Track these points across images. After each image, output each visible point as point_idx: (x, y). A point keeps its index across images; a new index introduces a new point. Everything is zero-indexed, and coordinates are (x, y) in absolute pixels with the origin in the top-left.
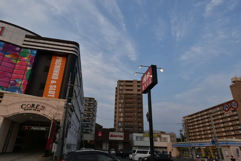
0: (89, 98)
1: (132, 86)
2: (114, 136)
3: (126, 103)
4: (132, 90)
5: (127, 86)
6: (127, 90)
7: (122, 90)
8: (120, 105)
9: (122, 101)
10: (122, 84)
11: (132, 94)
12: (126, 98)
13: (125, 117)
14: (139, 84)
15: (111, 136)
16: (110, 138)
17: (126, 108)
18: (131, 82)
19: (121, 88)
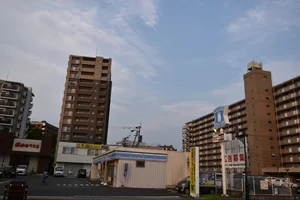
0: (12, 83)
1: (93, 66)
2: (23, 146)
3: (80, 95)
4: (92, 74)
5: (84, 66)
6: (83, 73)
7: (76, 72)
8: (70, 97)
9: (73, 91)
10: (77, 62)
11: (92, 80)
12: (80, 87)
13: (75, 117)
14: (106, 64)
15: (18, 145)
16: (15, 149)
17: (79, 102)
18: (93, 59)
19: (74, 69)
